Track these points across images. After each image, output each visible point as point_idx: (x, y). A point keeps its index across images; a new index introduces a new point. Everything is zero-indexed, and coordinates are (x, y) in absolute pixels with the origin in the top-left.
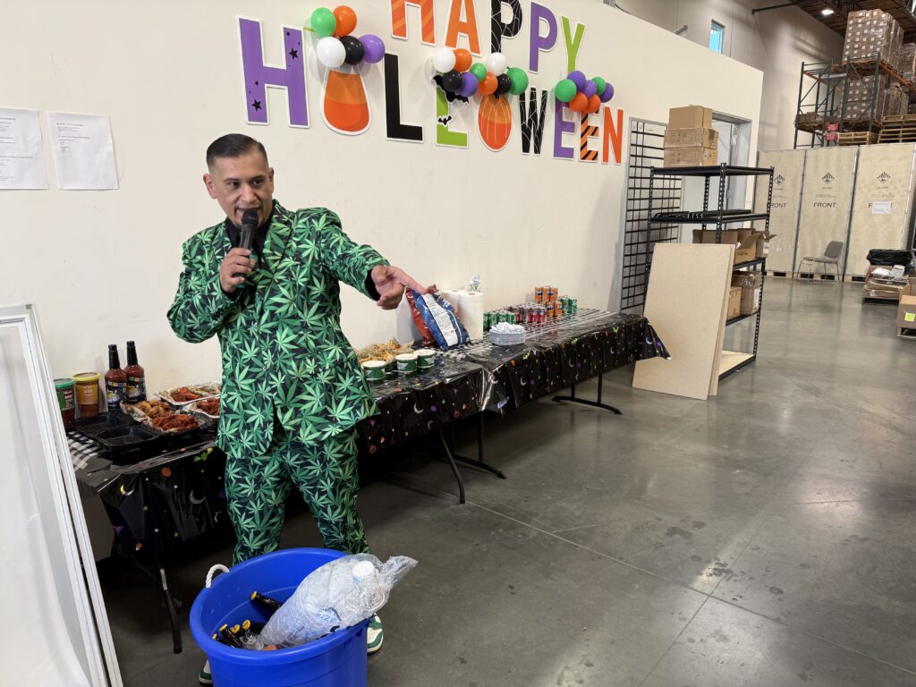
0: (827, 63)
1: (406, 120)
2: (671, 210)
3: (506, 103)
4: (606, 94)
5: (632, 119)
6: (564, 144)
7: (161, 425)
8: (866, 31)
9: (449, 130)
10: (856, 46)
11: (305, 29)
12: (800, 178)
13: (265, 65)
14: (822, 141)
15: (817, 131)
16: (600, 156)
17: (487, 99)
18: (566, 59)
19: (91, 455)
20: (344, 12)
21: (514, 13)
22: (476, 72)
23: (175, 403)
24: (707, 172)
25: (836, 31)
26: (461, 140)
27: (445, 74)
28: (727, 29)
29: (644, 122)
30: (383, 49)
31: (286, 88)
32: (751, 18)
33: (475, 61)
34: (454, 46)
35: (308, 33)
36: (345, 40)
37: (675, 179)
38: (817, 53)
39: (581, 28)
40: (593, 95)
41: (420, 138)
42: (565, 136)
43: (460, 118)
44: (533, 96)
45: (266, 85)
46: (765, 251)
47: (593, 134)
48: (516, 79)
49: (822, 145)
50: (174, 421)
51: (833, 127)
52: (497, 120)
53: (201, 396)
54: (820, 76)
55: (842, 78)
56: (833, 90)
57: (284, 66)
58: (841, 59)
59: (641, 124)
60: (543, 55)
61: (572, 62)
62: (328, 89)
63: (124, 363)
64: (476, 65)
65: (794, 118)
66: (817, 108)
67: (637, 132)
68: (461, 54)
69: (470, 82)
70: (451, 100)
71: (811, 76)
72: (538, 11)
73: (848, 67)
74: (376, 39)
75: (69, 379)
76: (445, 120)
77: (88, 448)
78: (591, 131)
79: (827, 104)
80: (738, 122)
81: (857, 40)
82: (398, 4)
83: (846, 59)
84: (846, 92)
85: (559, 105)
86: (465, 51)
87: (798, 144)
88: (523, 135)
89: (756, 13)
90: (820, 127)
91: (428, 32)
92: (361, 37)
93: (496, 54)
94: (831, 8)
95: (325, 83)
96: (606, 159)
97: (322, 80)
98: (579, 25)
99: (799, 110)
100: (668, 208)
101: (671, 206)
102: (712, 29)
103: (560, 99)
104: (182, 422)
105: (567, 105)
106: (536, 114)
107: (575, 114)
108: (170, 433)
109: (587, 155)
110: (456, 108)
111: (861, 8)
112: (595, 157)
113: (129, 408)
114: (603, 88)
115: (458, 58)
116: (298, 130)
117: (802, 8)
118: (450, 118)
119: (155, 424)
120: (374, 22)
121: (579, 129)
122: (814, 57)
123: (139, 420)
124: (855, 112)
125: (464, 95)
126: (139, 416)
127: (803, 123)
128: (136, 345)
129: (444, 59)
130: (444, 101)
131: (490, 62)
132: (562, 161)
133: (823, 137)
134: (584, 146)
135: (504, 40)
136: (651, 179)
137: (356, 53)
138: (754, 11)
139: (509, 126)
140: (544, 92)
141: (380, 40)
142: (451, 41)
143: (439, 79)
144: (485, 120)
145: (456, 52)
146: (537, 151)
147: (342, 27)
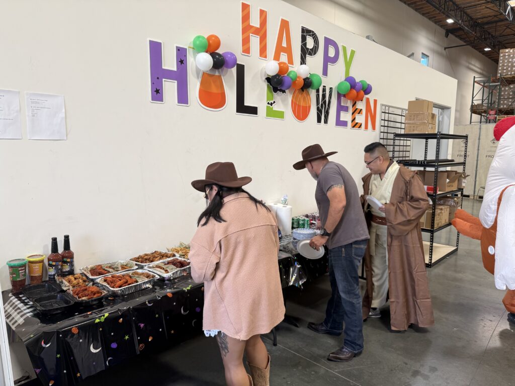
0: (489, 78)
1: (248, 102)
2: (404, 159)
3: (308, 94)
4: (368, 90)
5: (382, 105)
6: (342, 119)
7: (77, 294)
8: (510, 60)
9: (274, 109)
10: (505, 68)
11: (189, 47)
12: (477, 141)
13: (163, 68)
14: (487, 120)
15: (483, 114)
16: (363, 126)
17: (297, 92)
18: (344, 69)
19: (28, 315)
20: (213, 38)
21: (314, 42)
22: (291, 75)
23: (91, 277)
24: (427, 137)
25: (492, 60)
26: (280, 115)
27: (273, 76)
28: (431, 58)
29: (389, 107)
30: (236, 60)
31: (176, 82)
32: (444, 52)
33: (290, 69)
34: (278, 60)
35: (191, 50)
36: (213, 55)
37: (407, 140)
38: (481, 72)
39: (353, 52)
40: (360, 90)
41: (256, 113)
42: (342, 114)
43: (280, 102)
44: (324, 90)
45: (164, 80)
46: (464, 185)
47: (359, 113)
48: (315, 81)
49: (487, 122)
50: (86, 292)
51: (492, 112)
52: (302, 104)
53: (109, 272)
54: (484, 84)
55: (497, 85)
56: (492, 92)
57: (175, 69)
58: (496, 75)
59: (387, 108)
60: (330, 67)
61: (347, 71)
62: (202, 83)
63: (61, 249)
64: (291, 72)
65: (469, 107)
66: (483, 102)
67: (385, 113)
68: (282, 65)
69: (287, 82)
70: (275, 92)
71: (479, 84)
72: (328, 42)
73: (500, 79)
74: (232, 54)
75: (24, 260)
76: (271, 103)
77: (28, 308)
78: (358, 111)
79: (489, 99)
80: (443, 108)
81: (506, 64)
82: (246, 35)
83: (499, 75)
84: (500, 93)
85: (339, 96)
86: (285, 63)
87: (472, 121)
88: (318, 113)
89: (447, 49)
90: (485, 112)
91: (263, 52)
92: (223, 53)
93: (303, 66)
94: (489, 47)
95: (200, 79)
96: (366, 128)
97: (198, 78)
98: (352, 50)
99: (472, 102)
100: (403, 157)
101: (404, 156)
102: (422, 58)
103: (340, 92)
104: (92, 292)
105: (344, 96)
106: (325, 101)
107: (349, 101)
108: (82, 300)
109: (356, 125)
110: (278, 96)
111: (506, 48)
112: (360, 127)
113: (60, 280)
114: (366, 87)
115: (280, 67)
116: (182, 107)
117: (473, 47)
118: (274, 102)
119: (74, 293)
120: (231, 44)
121: (351, 110)
122: (480, 74)
123: (65, 289)
124: (505, 104)
125: (283, 89)
126: (65, 286)
127: (475, 110)
128: (70, 238)
129: (271, 67)
130: (272, 92)
131: (299, 70)
132: (340, 128)
133: (487, 118)
134: (354, 120)
135: (308, 58)
136: (394, 140)
137: (220, 63)
138: (445, 48)
139: (310, 107)
140: (331, 88)
141: (234, 55)
142: (277, 57)
143: (269, 80)
144: (295, 104)
145: (279, 64)
146: (326, 122)
147: (211, 47)
